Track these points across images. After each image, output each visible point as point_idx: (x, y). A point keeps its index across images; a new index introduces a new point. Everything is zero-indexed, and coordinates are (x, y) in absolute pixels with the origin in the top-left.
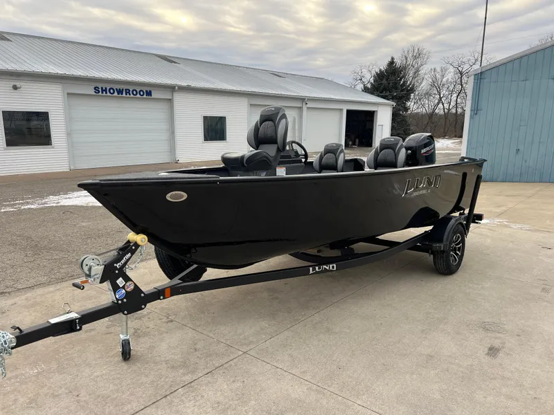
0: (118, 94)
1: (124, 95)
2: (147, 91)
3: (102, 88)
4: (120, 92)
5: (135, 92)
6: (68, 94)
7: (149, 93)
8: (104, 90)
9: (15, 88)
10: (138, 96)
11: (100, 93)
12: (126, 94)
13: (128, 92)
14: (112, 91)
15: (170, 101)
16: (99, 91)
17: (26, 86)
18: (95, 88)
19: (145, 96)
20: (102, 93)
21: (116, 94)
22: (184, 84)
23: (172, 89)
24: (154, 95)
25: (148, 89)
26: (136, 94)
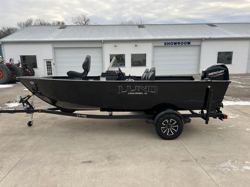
0: (175, 45)
1: (177, 45)
2: (188, 42)
3: (168, 43)
4: (175, 44)
5: (182, 43)
6: (154, 46)
7: (189, 43)
8: (168, 44)
9: (136, 46)
10: (184, 45)
11: (167, 45)
12: (178, 44)
13: (179, 43)
14: (172, 43)
15: (200, 46)
16: (166, 44)
17: (139, 45)
18: (165, 43)
19: (187, 44)
20: (168, 45)
21: (173, 45)
22: (208, 37)
23: (201, 40)
24: (191, 44)
25: (189, 41)
26: (183, 44)
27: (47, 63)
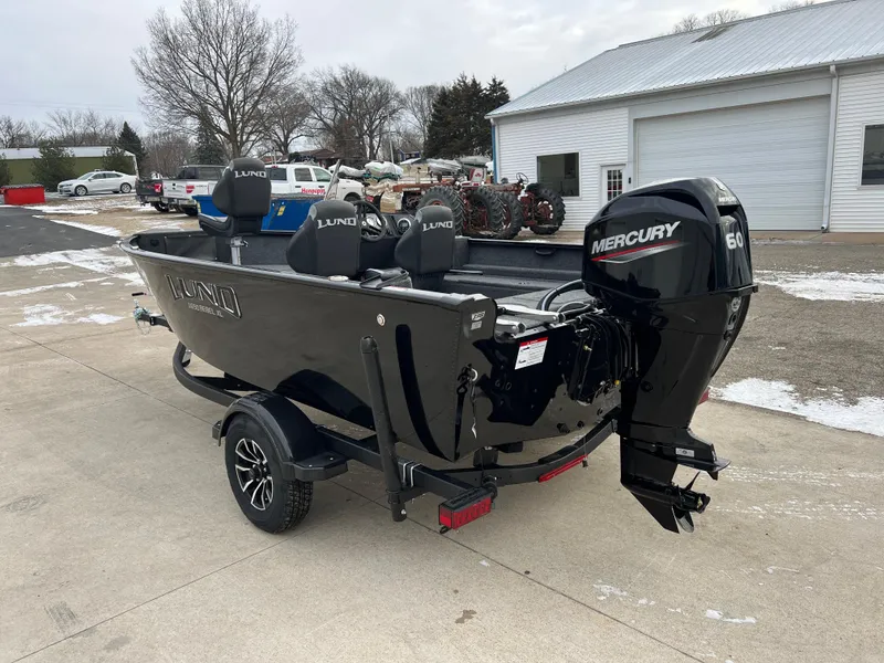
27: (609, 177)
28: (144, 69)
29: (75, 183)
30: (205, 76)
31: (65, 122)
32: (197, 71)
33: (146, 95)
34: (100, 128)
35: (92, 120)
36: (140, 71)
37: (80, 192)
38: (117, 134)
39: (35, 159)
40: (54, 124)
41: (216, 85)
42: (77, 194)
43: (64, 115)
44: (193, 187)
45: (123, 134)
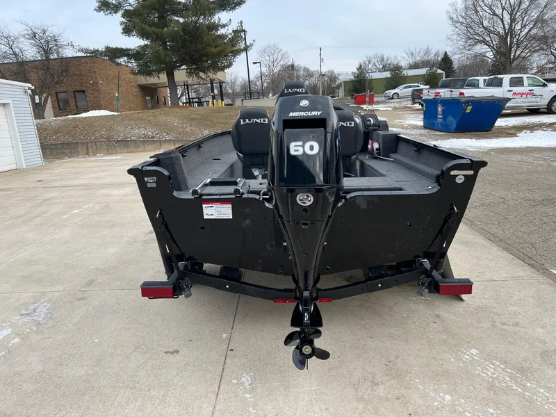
28: (455, 17)
29: (393, 91)
30: (494, 14)
31: (412, 54)
32: (489, 11)
33: (452, 33)
34: (431, 57)
35: (427, 52)
36: (451, 18)
37: (395, 97)
38: (440, 59)
39: (387, 78)
40: (406, 56)
41: (502, 20)
42: (393, 98)
43: (412, 50)
44: (439, 93)
45: (443, 59)
